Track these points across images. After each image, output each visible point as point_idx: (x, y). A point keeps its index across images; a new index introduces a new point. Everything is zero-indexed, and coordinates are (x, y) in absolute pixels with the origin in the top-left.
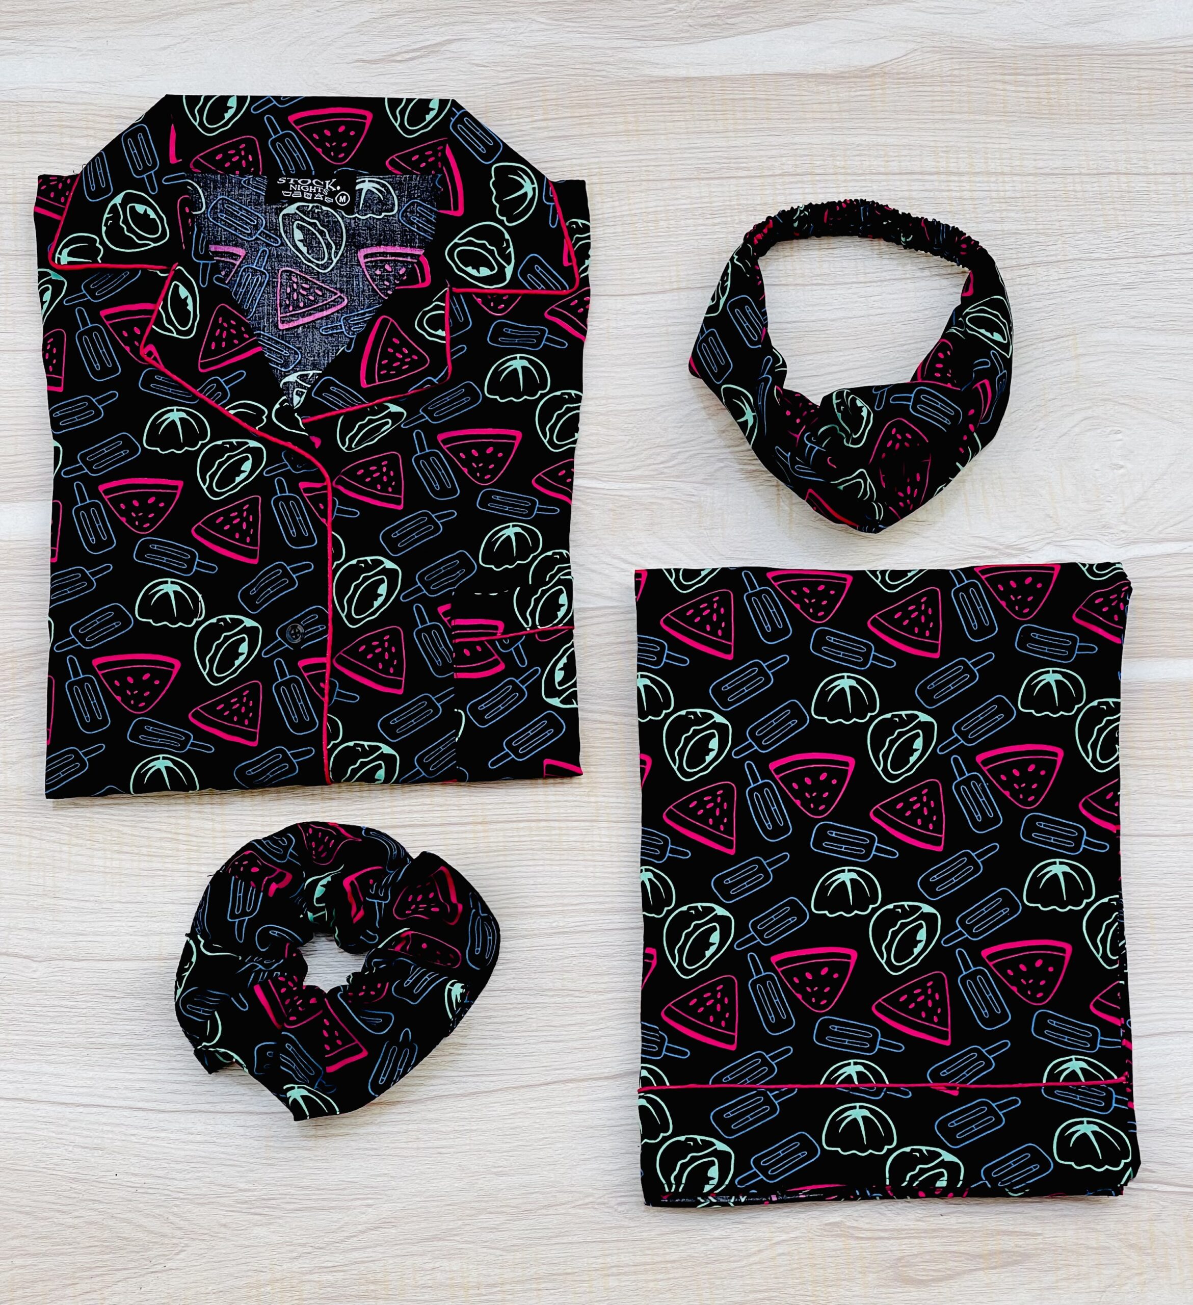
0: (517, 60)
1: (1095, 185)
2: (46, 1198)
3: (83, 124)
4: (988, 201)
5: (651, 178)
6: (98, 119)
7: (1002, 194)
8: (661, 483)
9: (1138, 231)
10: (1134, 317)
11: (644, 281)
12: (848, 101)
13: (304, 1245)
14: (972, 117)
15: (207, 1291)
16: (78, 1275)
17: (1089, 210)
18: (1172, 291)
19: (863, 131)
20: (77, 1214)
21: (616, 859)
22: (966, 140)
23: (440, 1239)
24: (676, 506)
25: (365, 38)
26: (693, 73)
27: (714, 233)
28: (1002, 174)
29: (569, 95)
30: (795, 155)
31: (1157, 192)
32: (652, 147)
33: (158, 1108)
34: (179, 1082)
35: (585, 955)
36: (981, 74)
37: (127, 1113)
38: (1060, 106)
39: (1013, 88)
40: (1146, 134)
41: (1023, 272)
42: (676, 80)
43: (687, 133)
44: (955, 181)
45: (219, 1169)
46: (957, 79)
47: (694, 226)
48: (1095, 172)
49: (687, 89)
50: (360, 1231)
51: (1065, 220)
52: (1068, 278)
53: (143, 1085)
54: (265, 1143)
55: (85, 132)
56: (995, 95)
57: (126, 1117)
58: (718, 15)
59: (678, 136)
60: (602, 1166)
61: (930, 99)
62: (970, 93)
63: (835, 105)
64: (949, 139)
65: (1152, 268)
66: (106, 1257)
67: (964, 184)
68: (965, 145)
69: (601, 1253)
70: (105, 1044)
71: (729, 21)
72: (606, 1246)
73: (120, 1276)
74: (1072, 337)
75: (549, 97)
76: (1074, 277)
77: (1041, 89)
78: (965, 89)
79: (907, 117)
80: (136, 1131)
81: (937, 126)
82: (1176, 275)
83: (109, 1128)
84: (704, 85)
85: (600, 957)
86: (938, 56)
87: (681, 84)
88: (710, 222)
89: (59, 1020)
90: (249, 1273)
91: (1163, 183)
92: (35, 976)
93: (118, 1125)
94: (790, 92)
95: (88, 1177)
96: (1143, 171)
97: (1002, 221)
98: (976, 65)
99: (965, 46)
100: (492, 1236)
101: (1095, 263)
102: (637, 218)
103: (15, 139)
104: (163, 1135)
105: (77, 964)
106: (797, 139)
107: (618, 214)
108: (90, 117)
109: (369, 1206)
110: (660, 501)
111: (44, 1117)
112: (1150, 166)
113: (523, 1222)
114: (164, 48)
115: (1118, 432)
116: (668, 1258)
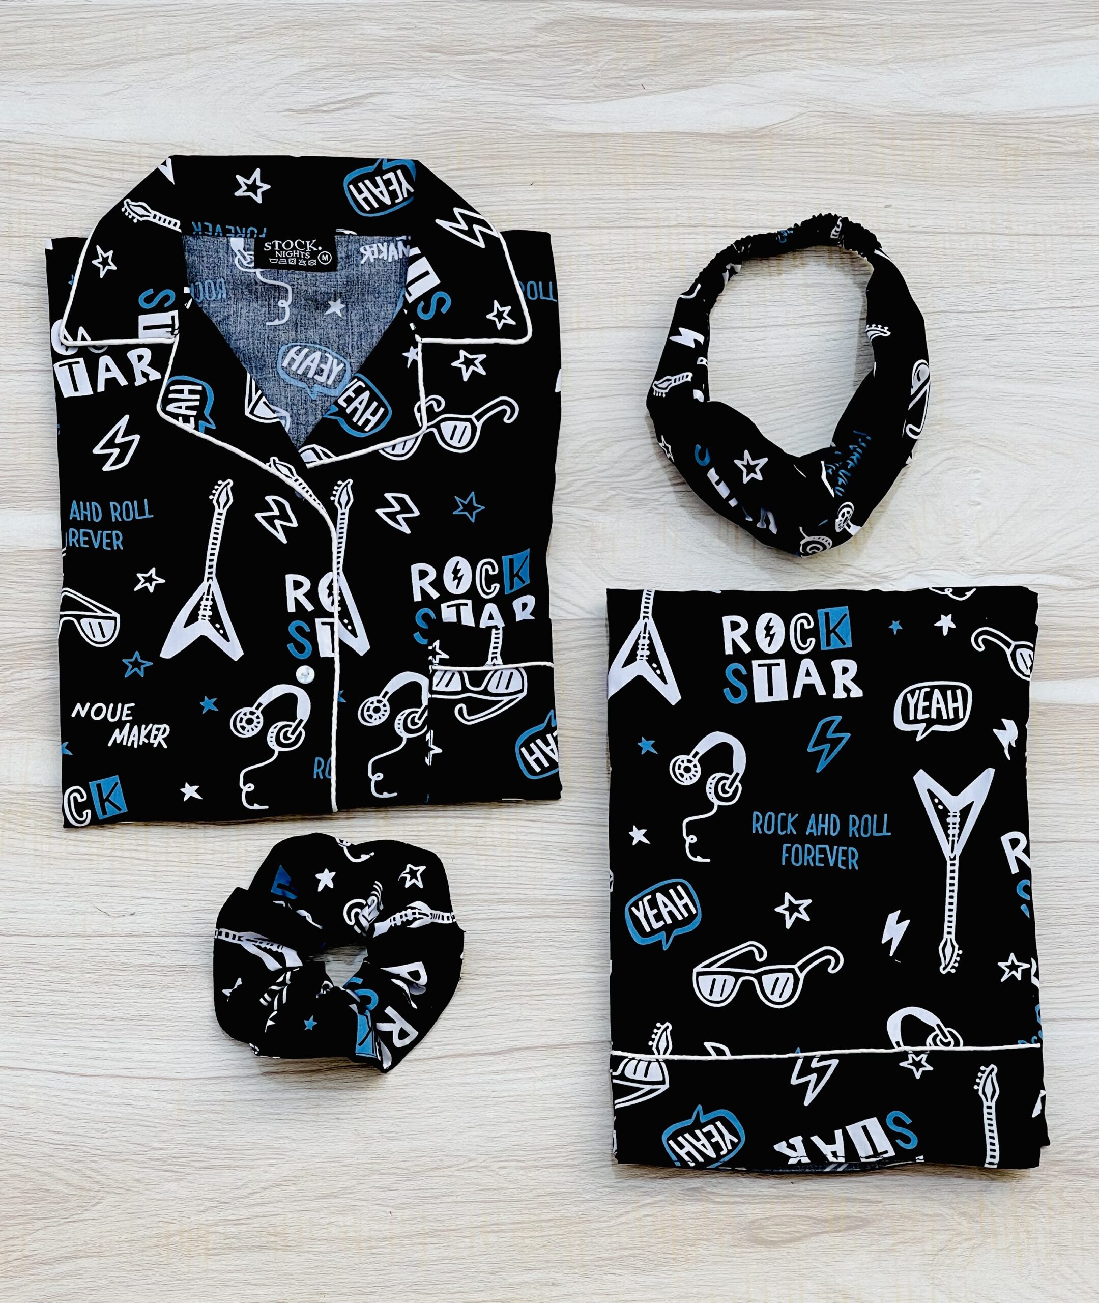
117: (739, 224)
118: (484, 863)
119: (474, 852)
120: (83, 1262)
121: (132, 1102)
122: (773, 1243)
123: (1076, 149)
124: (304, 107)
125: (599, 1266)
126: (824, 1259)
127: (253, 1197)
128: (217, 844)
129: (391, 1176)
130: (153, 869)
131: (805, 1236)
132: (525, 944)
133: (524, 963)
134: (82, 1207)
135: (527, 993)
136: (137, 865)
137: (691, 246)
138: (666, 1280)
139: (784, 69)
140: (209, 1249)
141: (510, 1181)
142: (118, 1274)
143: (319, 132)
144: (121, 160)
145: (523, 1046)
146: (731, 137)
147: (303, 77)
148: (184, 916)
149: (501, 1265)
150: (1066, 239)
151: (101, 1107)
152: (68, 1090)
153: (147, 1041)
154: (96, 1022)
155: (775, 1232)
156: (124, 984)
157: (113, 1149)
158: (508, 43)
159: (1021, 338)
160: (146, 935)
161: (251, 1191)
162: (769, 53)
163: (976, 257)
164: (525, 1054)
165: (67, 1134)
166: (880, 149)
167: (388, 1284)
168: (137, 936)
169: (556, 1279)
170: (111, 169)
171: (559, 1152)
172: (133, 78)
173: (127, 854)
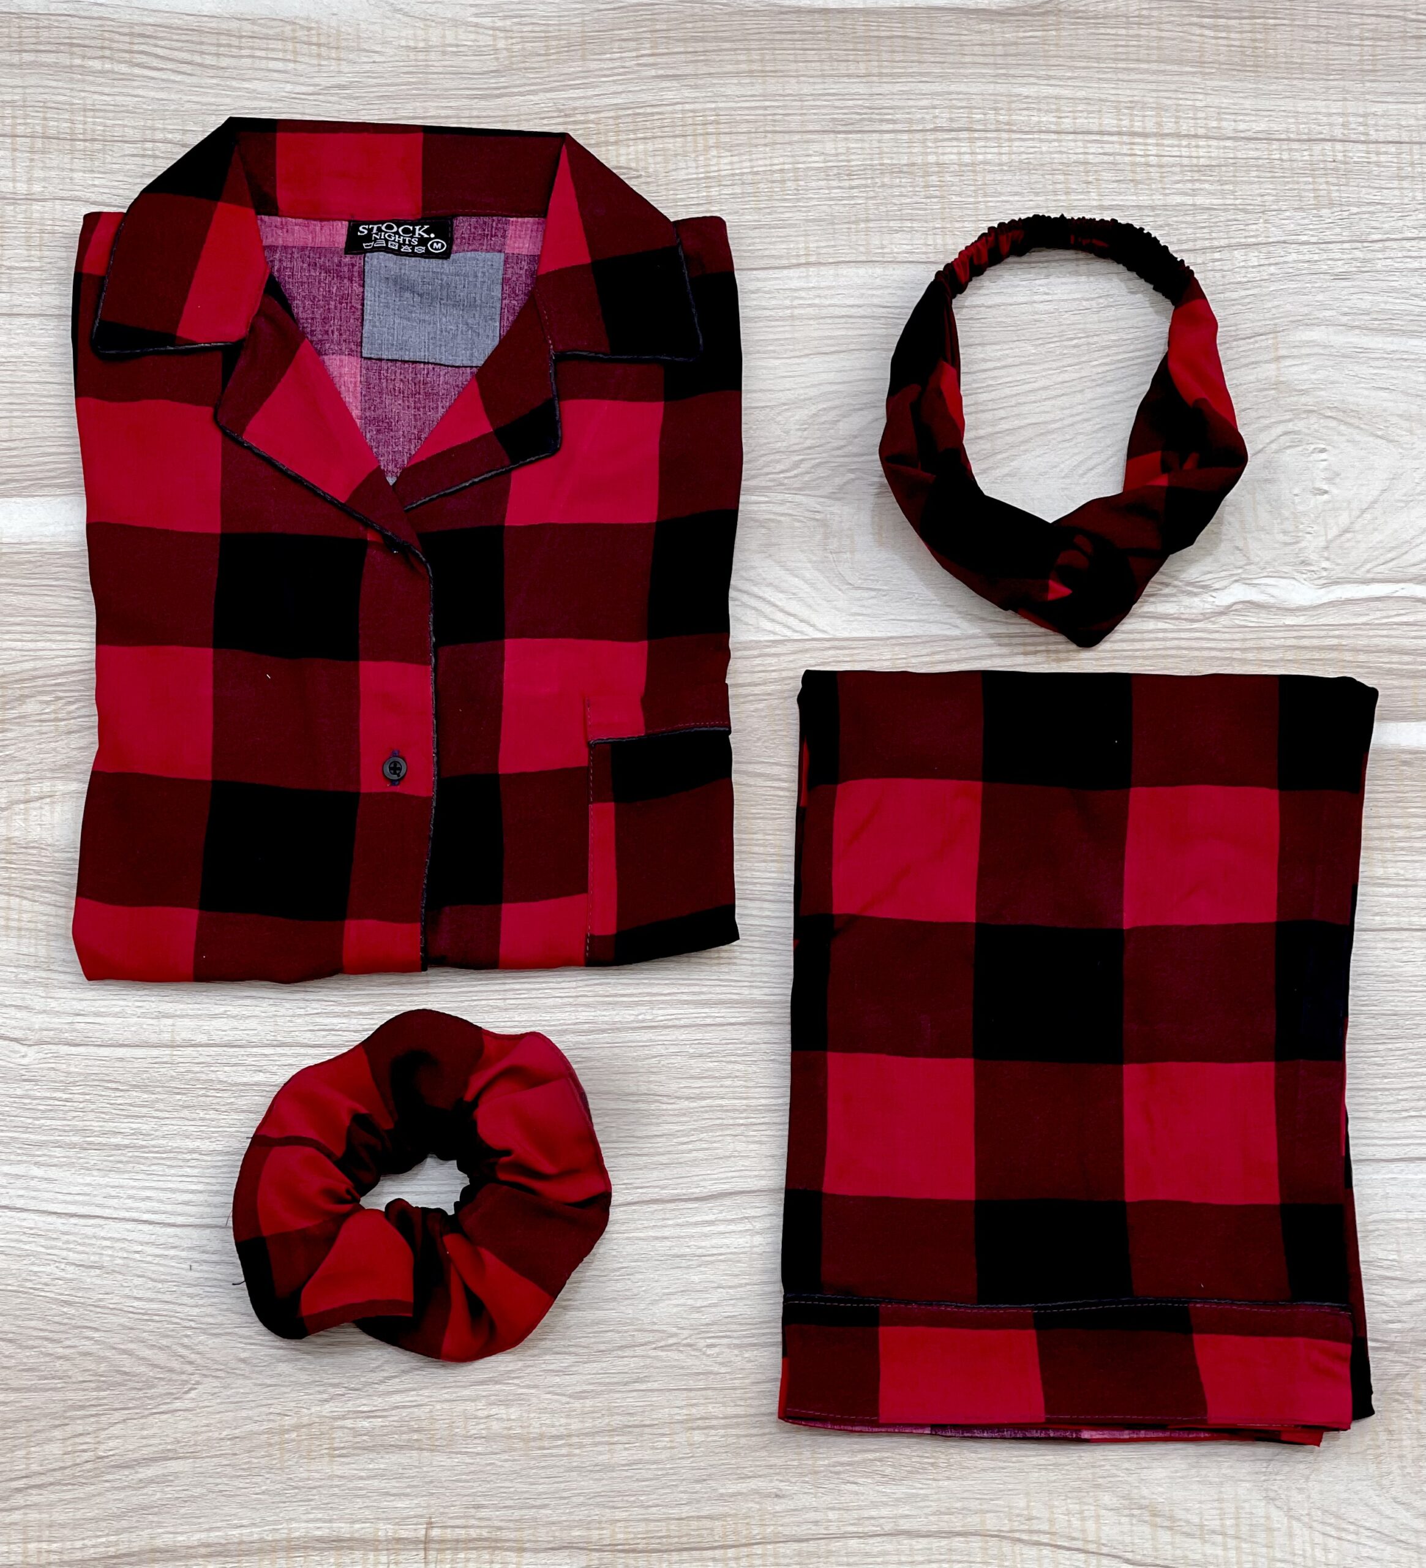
1: (1305, 153)
2: (33, 1324)
3: (99, 43)
4: (1177, 169)
5: (778, 129)
6: (117, 37)
7: (1195, 161)
8: (780, 497)
9: (1354, 210)
10: (1345, 314)
11: (767, 253)
12: (1016, 44)
14: (1163, 67)
15: (222, 1436)
16: (68, 1414)
17: (1298, 183)
18: (1393, 284)
20: (68, 1343)
22: (1154, 94)
23: (496, 1383)
24: (797, 524)
27: (853, 197)
28: (1196, 136)
29: (683, 26)
30: (951, 107)
31: (1378, 164)
32: (781, 92)
34: (193, 1192)
35: (675, 1054)
36: (1174, 16)
37: (130, 1226)
38: (1267, 56)
39: (1212, 34)
40: (1368, 93)
41: (1217, 256)
43: (823, 76)
44: (1138, 144)
46: (1146, 21)
47: (829, 188)
48: (1305, 137)
51: (1268, 194)
52: (1270, 265)
53: (148, 1193)
55: (100, 53)
56: (1190, 41)
57: (128, 1231)
59: (811, 80)
60: (690, 1302)
61: (1114, 43)
62: (1161, 38)
63: (1000, 47)
64: (1135, 92)
65: (1369, 256)
66: (102, 1394)
67: (1150, 148)
68: (1151, 100)
69: (684, 1403)
70: (105, 1145)
72: (692, 1394)
73: (119, 1416)
74: (1271, 336)
75: (658, 27)
76: (1276, 264)
77: (1245, 35)
78: (1154, 33)
80: (139, 1248)
81: (1120, 76)
82: (1397, 265)
83: (108, 1243)
84: (844, 19)
85: (692, 1056)
87: (817, 16)
88: (846, 184)
89: (51, 1114)
90: (271, 1417)
91: (1386, 153)
92: (24, 1061)
93: (118, 1240)
94: (947, 30)
95: (82, 1300)
96: (1363, 138)
97: (1194, 193)
100: (558, 1380)
101: (1303, 248)
102: (759, 177)
103: (15, 59)
104: (172, 1252)
105: (74, 1050)
106: (953, 88)
107: (738, 171)
108: (107, 35)
110: (779, 518)
111: (31, 1229)
112: (1372, 132)
113: (595, 1365)
115: (1323, 451)
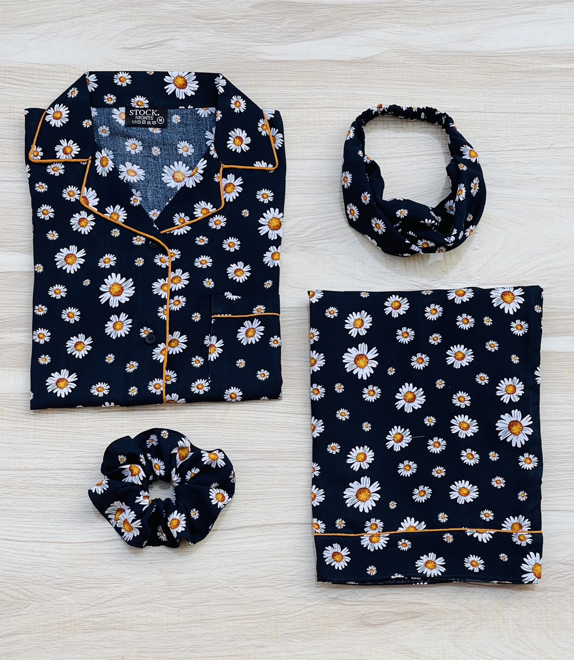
0: (199, 50)
13: (85, 604)
19: (362, 88)
21: (237, 428)
25: (127, 37)
26: (282, 58)
33: (18, 539)
42: (274, 61)
45: (47, 568)
49: (279, 66)
50: (113, 599)
54: (68, 557)
58: (295, 32)
71: (300, 34)
79: (382, 82)
86: (397, 54)
98: (415, 59)
99: (411, 50)
109: (116, 587)
114: (31, 40)
116: (256, 613)
117: (355, 107)
118: (225, 432)
119: (221, 427)
120: (21, 637)
121: (45, 555)
122: (374, 625)
123: (526, 69)
124: (132, 46)
125: (285, 637)
126: (400, 633)
127: (108, 603)
128: (88, 423)
129: (178, 592)
130: (56, 435)
131: (390, 622)
132: (247, 474)
133: (246, 483)
134: (20, 608)
135: (248, 499)
136: (48, 433)
137: (331, 118)
138: (319, 645)
139: (377, 28)
140: (85, 630)
141: (239, 594)
142: (38, 643)
143: (140, 59)
144: (38, 73)
145: (246, 525)
146: (351, 63)
147: (133, 31)
148: (71, 459)
149: (235, 637)
150: (522, 115)
151: (29, 557)
152: (12, 549)
153: (53, 524)
154: (26, 514)
155: (375, 620)
156: (41, 494)
157: (35, 579)
158: (237, 14)
159: (499, 165)
160: (52, 469)
161: (107, 600)
162: (370, 20)
163: (476, 124)
164: (247, 529)
165: (12, 571)
166: (426, 69)
167: (177, 647)
168: (48, 470)
169: (263, 644)
170: (33, 78)
171: (264, 580)
172: (45, 31)
173: (42, 428)
